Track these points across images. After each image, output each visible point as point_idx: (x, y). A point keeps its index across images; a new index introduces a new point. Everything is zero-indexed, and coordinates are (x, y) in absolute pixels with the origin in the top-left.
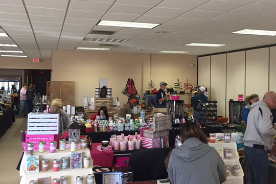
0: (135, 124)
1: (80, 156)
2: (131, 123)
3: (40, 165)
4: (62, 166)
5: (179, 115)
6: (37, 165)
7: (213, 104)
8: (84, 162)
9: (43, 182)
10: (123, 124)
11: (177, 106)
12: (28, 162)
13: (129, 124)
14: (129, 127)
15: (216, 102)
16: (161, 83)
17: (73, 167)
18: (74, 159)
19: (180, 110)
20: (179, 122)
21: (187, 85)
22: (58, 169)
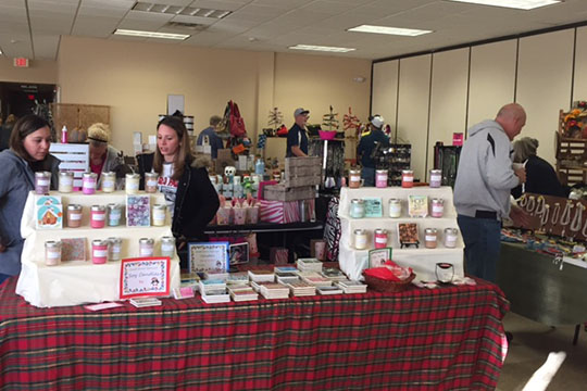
0: (243, 185)
1: (145, 203)
2: (236, 183)
3: (65, 214)
4: (109, 220)
5: (335, 170)
6: (59, 214)
7: (402, 150)
8: (154, 216)
9: (72, 247)
10: (219, 184)
11: (331, 151)
12: (40, 206)
13: (230, 185)
14: (232, 191)
15: (410, 146)
16: (297, 111)
17: (132, 223)
18: (132, 208)
19: (336, 160)
20: (333, 184)
21: (349, 120)
22: (102, 224)
